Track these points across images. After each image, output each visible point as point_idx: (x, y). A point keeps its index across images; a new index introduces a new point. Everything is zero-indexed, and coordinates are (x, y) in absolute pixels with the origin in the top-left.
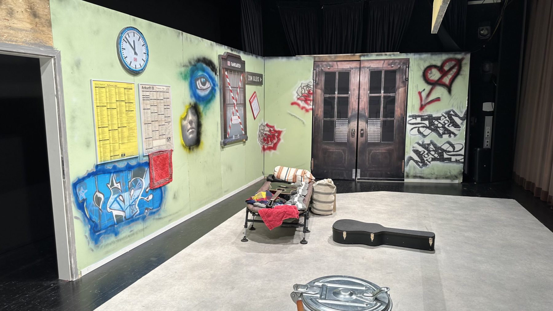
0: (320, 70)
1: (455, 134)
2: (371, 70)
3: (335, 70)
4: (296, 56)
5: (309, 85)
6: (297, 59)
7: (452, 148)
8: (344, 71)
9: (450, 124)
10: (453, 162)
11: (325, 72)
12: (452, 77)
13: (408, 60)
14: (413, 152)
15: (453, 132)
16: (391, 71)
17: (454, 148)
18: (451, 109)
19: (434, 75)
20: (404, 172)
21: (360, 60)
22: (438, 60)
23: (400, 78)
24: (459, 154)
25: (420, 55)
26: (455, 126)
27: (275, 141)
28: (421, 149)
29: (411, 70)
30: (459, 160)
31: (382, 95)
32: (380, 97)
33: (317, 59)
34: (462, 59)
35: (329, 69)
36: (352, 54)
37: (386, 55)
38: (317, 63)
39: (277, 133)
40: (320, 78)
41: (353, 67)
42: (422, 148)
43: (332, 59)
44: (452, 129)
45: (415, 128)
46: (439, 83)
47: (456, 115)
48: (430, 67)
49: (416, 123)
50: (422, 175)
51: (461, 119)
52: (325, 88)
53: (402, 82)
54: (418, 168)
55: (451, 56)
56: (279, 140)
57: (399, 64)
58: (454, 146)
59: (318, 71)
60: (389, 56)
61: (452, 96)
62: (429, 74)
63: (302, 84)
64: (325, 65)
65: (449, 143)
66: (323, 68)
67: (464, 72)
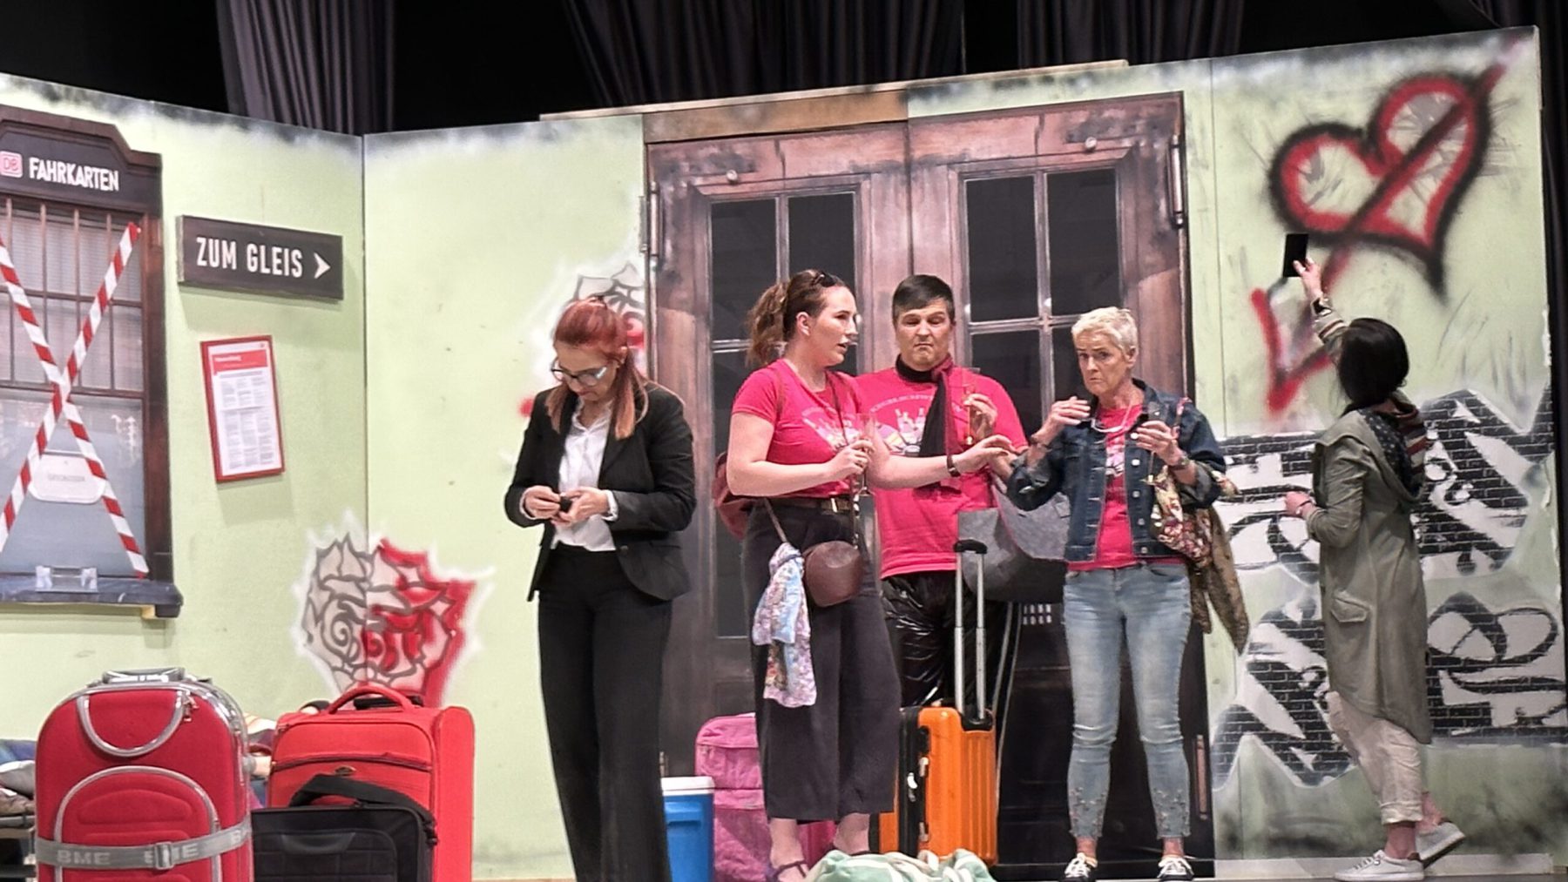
0: (683, 193)
1: (1494, 546)
2: (971, 174)
3: (769, 185)
4: (542, 116)
5: (624, 287)
6: (548, 137)
7: (1487, 642)
8: (823, 192)
9: (1456, 487)
10: (1499, 730)
11: (713, 206)
12: (1442, 190)
13: (1177, 100)
14: (1252, 677)
15: (1481, 536)
16: (1084, 172)
17: (1500, 642)
18: (1457, 388)
19: (1335, 187)
20: (1209, 812)
21: (905, 121)
22: (1348, 93)
23: (1137, 216)
24: (1534, 680)
25: (1240, 66)
26: (1491, 494)
27: (431, 653)
28: (1296, 656)
29: (1196, 161)
30: (1538, 720)
31: (1045, 323)
32: (1032, 336)
33: (660, 131)
34: (1492, 75)
35: (732, 183)
36: (859, 88)
37: (1048, 80)
38: (667, 151)
39: (441, 598)
40: (684, 243)
41: (872, 163)
42: (1307, 649)
43: (747, 124)
44: (1473, 514)
45: (1252, 520)
46: (1369, 228)
47: (1491, 427)
48: (1306, 139)
49: (1255, 491)
50: (1320, 831)
51: (1523, 452)
52: (719, 298)
53: (1154, 237)
54: (1293, 787)
55: (1422, 58)
56: (455, 642)
57: (1128, 130)
58: (1499, 628)
59: (669, 201)
60: (1067, 87)
61: (1454, 305)
62: (1302, 180)
63: (580, 283)
64: (713, 159)
65: (1464, 606)
66: (698, 181)
67: (1512, 154)
